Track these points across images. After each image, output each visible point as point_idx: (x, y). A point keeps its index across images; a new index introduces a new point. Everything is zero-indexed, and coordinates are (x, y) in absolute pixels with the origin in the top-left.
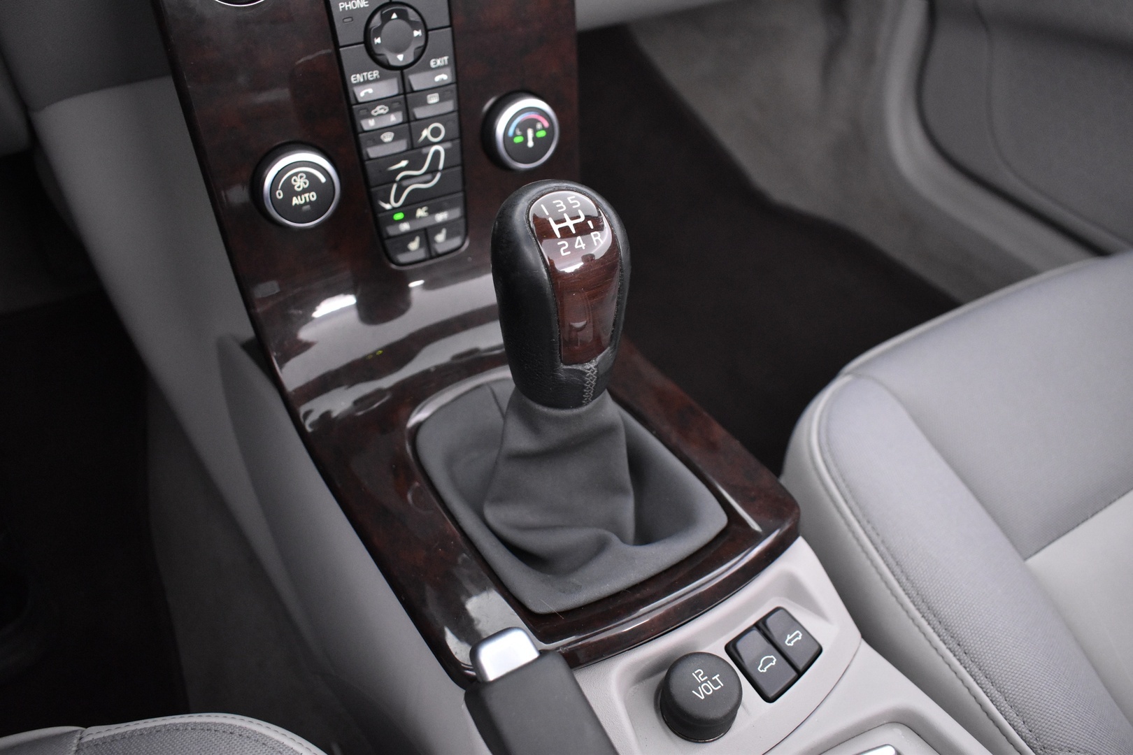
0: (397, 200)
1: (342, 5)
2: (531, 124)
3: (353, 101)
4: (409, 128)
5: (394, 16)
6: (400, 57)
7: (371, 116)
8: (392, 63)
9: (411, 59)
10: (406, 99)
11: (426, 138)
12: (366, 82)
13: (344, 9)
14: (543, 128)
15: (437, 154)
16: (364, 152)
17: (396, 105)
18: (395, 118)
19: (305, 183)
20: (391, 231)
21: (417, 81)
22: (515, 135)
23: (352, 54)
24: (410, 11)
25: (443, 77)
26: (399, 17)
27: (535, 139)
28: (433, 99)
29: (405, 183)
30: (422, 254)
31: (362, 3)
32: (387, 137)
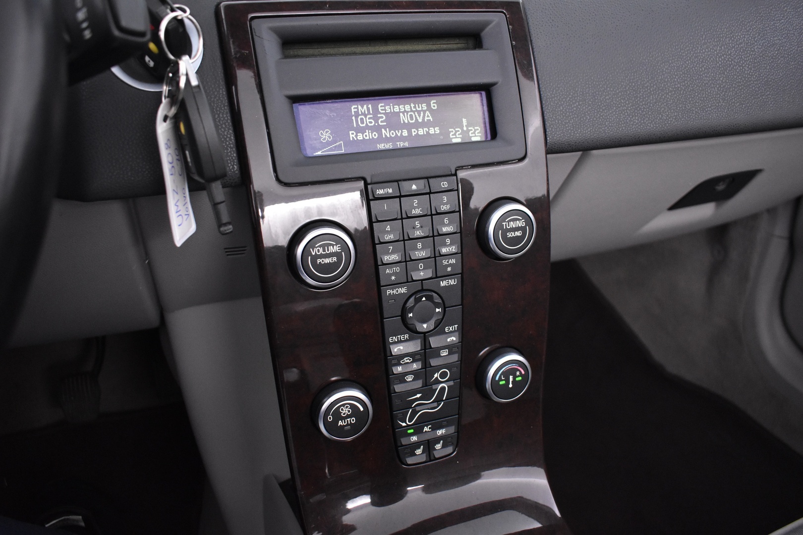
0: (410, 421)
1: (389, 292)
2: (513, 372)
3: (388, 354)
4: (425, 373)
5: (424, 299)
6: (425, 326)
7: (400, 364)
8: (419, 329)
9: (432, 327)
10: (425, 352)
11: (437, 378)
12: (400, 342)
13: (390, 294)
14: (521, 375)
15: (443, 389)
16: (392, 388)
17: (418, 357)
18: (415, 366)
19: (349, 411)
20: (404, 441)
21: (434, 342)
22: (500, 379)
23: (391, 322)
24: (435, 295)
25: (453, 339)
26: (427, 299)
27: (514, 382)
28: (444, 353)
29: (418, 408)
30: (423, 458)
31: (403, 290)
32: (409, 378)
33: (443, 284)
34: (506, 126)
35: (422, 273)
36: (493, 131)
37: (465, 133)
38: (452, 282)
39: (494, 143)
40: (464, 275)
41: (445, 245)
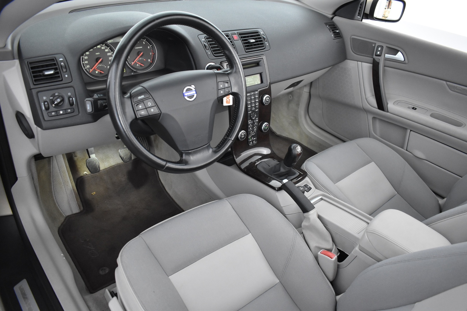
0: (250, 137)
1: (249, 112)
2: (266, 126)
3: (248, 124)
4: (253, 128)
5: (254, 113)
7: (249, 126)
9: (254, 119)
12: (250, 121)
15: (255, 130)
16: (248, 130)
17: (252, 124)
18: (252, 126)
19: (243, 135)
20: (249, 141)
21: (254, 121)
22: (264, 128)
23: (249, 118)
25: (257, 121)
28: (256, 123)
29: (251, 134)
30: (252, 144)
31: (251, 112)
32: (251, 128)
33: (256, 110)
34: (264, 81)
35: (253, 109)
36: (262, 82)
37: (257, 82)
38: (258, 110)
39: (262, 84)
40: (260, 108)
41: (257, 103)
